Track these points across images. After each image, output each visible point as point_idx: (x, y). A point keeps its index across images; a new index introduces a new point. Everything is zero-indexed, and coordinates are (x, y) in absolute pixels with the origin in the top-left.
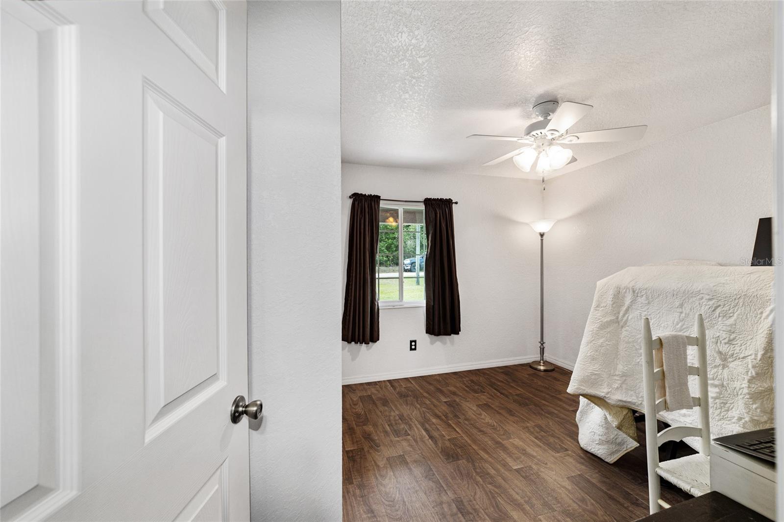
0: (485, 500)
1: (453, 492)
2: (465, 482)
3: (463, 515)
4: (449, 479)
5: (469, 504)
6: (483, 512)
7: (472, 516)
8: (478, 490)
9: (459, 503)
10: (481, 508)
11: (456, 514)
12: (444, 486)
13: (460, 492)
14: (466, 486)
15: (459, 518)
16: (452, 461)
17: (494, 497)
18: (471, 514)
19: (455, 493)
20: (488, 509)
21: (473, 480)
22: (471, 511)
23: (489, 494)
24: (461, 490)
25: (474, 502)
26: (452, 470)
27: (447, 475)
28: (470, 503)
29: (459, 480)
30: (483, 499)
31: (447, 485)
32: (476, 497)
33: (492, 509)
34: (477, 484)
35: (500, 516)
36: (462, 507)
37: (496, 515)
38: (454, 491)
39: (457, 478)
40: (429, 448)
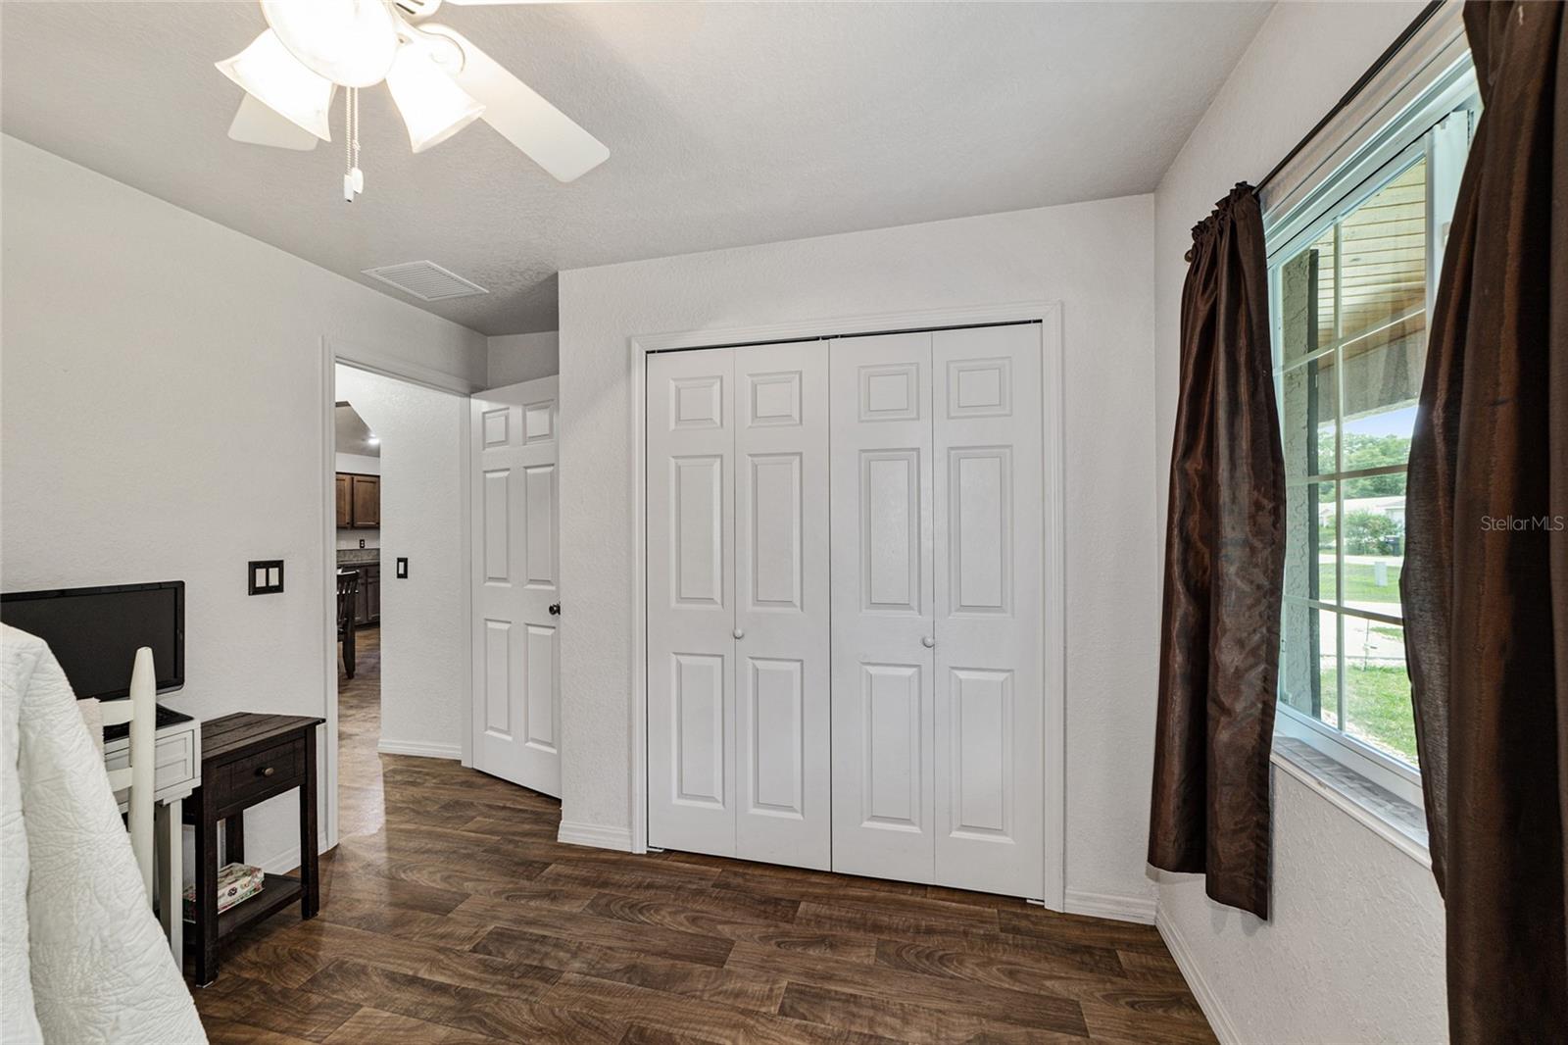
0: (509, 1014)
1: (572, 982)
2: (564, 1015)
3: (531, 966)
4: (600, 998)
5: (531, 987)
6: (501, 993)
7: (516, 975)
8: (531, 1020)
9: (548, 976)
10: (509, 997)
11: (541, 960)
12: (594, 979)
13: (560, 992)
14: (557, 1010)
15: (535, 959)
16: (626, 1036)
17: (494, 1032)
18: (518, 978)
19: (565, 984)
20: (497, 1004)
21: (552, 1032)
22: (523, 980)
23: (505, 1031)
24: (560, 996)
25: (525, 997)
26: (608, 1017)
27: (608, 999)
28: (531, 990)
29: (578, 1010)
30: (512, 1012)
31: (592, 985)
32: (528, 1006)
33: (487, 1010)
34: (541, 1030)
35: (468, 1011)
36: (538, 976)
37: (476, 1006)
38: (571, 985)
39: (584, 1011)
40: (705, 1023)
